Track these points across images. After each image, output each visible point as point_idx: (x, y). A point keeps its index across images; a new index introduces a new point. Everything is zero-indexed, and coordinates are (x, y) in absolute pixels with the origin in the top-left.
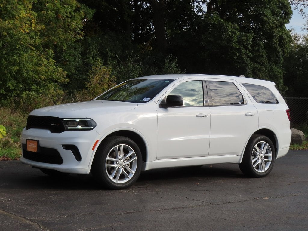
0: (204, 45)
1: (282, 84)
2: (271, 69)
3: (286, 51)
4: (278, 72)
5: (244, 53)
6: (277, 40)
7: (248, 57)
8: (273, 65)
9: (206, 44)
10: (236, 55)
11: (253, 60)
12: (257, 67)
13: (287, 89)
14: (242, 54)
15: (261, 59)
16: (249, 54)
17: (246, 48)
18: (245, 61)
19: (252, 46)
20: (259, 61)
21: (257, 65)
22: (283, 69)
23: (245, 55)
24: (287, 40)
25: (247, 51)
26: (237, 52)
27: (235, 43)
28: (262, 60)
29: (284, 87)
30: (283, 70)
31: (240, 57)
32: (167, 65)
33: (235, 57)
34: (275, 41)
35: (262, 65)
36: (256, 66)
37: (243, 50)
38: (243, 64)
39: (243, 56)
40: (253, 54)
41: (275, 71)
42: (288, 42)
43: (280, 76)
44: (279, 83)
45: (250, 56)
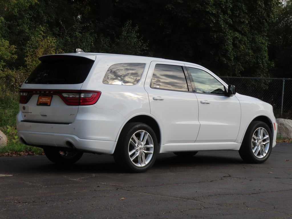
0: (170, 9)
1: (267, 59)
2: (253, 39)
3: (272, 16)
4: (262, 43)
5: (222, 19)
6: (262, 2)
7: (227, 23)
8: (256, 34)
9: (173, 7)
10: (213, 22)
11: (233, 28)
12: (238, 36)
13: (273, 65)
14: (220, 20)
15: (242, 26)
16: (228, 21)
17: (224, 12)
18: (223, 29)
19: (232, 10)
20: (240, 29)
21: (238, 34)
22: (267, 38)
23: (223, 21)
24: (274, 2)
25: (226, 17)
26: (214, 18)
27: (211, 6)
28: (243, 28)
29: (269, 62)
30: (266, 40)
31: (217, 24)
32: (125, 34)
33: (211, 24)
34: (260, 4)
35: (242, 34)
36: (236, 35)
37: (221, 14)
38: (221, 33)
39: (221, 23)
40: (233, 21)
41: (259, 42)
42: (275, 4)
43: (265, 49)
44: (263, 57)
45: (229, 23)
